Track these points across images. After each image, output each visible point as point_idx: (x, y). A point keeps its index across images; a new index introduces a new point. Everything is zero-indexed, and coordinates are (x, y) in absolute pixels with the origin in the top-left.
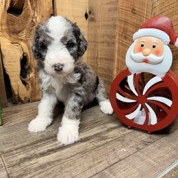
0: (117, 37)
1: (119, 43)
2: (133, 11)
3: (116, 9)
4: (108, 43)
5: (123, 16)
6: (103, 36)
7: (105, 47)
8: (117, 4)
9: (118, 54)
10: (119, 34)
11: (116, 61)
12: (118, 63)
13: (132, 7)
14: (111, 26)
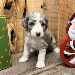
0: (59, 19)
1: (60, 22)
2: (67, 6)
3: (58, 4)
4: (54, 21)
5: (62, 8)
6: (51, 18)
7: (53, 23)
8: (59, 2)
9: (60, 27)
10: (60, 17)
11: (59, 31)
12: (60, 32)
13: (66, 4)
14: (55, 13)
